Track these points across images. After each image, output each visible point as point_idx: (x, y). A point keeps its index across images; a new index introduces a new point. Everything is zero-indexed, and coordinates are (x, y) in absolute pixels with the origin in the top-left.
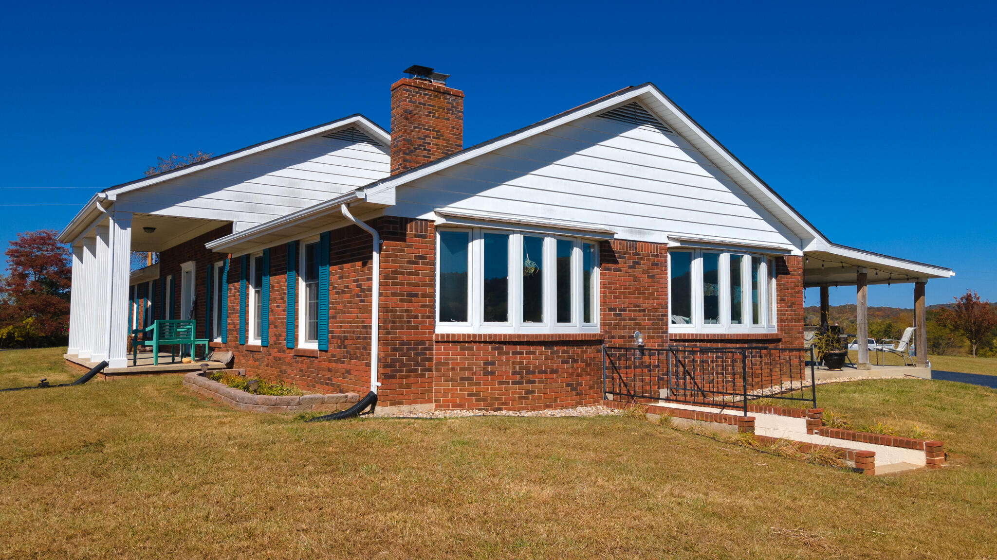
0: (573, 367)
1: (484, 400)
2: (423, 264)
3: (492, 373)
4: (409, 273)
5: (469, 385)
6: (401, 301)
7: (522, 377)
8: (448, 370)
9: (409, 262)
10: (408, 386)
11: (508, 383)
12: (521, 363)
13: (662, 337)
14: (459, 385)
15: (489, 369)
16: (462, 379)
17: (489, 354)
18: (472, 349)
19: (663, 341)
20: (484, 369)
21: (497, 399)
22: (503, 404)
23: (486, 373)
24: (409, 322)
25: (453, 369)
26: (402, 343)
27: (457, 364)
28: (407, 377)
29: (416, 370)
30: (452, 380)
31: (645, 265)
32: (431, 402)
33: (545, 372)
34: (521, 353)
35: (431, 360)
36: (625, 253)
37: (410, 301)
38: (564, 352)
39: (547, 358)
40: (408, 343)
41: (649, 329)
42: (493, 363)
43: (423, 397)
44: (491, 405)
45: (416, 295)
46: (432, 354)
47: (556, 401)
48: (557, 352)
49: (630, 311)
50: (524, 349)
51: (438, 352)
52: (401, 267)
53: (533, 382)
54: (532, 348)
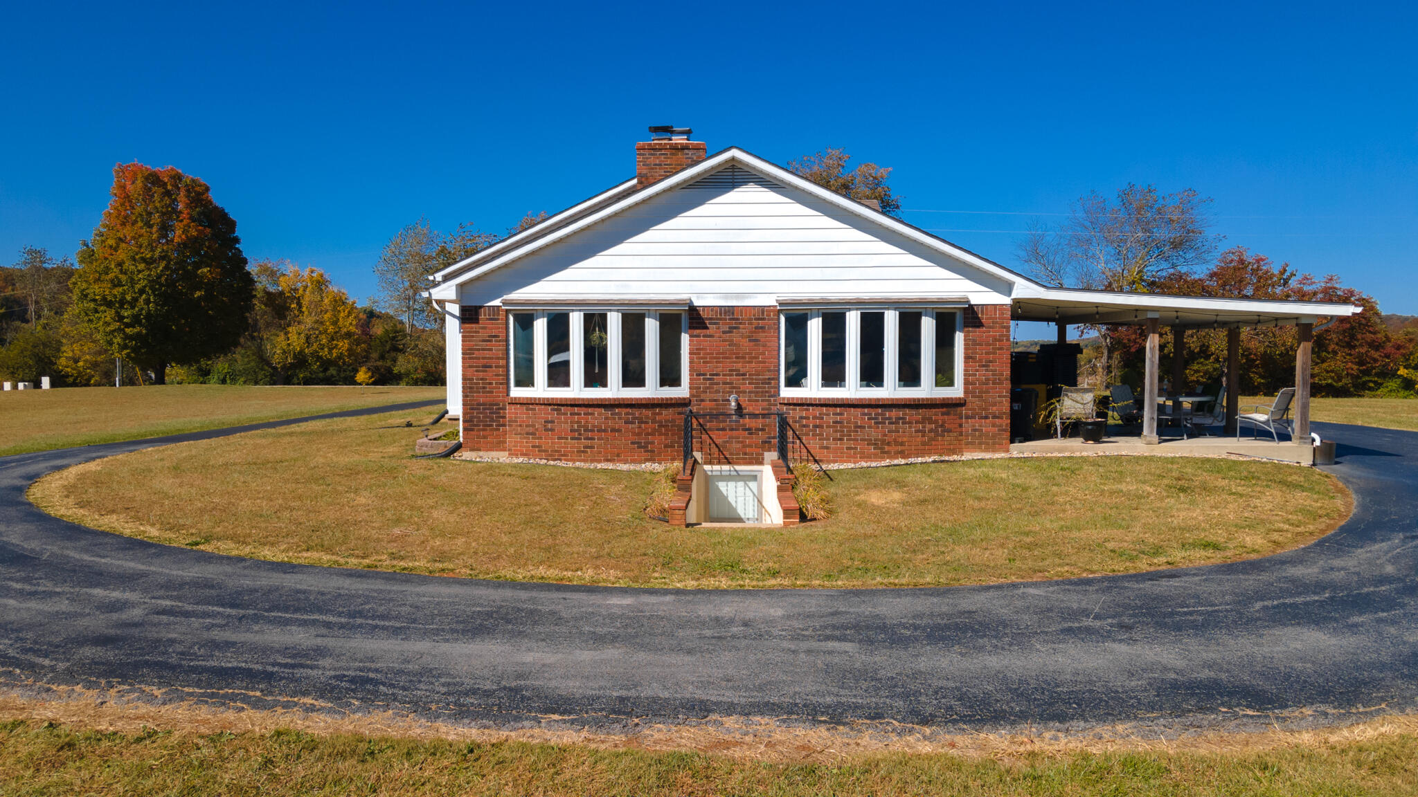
0: (640, 427)
1: (545, 451)
2: (496, 341)
3: (552, 430)
4: (483, 350)
5: (533, 438)
6: (477, 371)
7: (580, 434)
8: (517, 426)
9: (484, 341)
10: (485, 437)
11: (567, 439)
12: (578, 422)
13: (770, 401)
14: (525, 438)
15: (549, 426)
16: (527, 434)
17: (549, 414)
18: (535, 409)
19: (770, 405)
20: (545, 426)
21: (556, 451)
22: (562, 456)
23: (547, 430)
24: (484, 388)
25: (520, 426)
26: (479, 404)
27: (523, 422)
28: (483, 430)
29: (492, 425)
30: (520, 434)
31: (745, 329)
32: (505, 450)
33: (605, 431)
34: (579, 414)
35: (504, 417)
36: (717, 319)
37: (486, 371)
38: (627, 414)
39: (606, 418)
40: (484, 404)
41: (749, 392)
42: (552, 422)
43: (499, 446)
44: (551, 455)
45: (491, 367)
46: (505, 413)
47: (618, 455)
48: (619, 414)
49: (724, 375)
50: (582, 411)
51: (510, 411)
52: (476, 345)
53: (593, 439)
54: (590, 410)
